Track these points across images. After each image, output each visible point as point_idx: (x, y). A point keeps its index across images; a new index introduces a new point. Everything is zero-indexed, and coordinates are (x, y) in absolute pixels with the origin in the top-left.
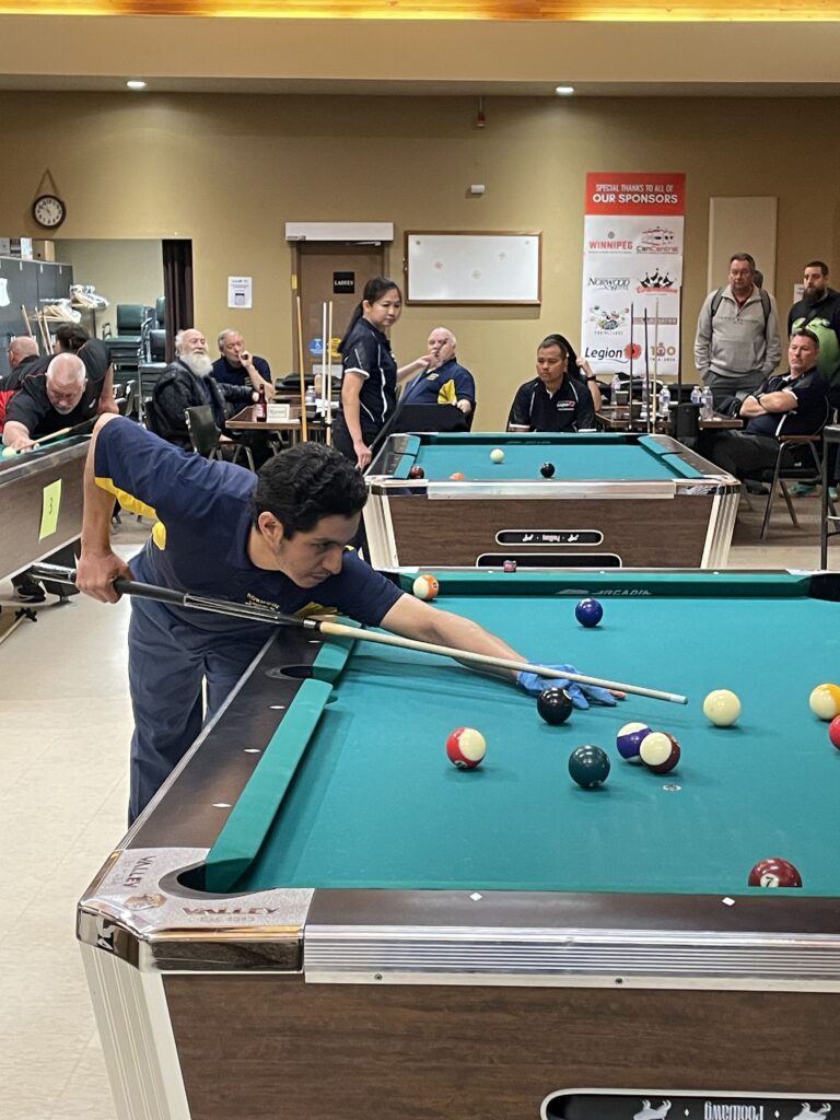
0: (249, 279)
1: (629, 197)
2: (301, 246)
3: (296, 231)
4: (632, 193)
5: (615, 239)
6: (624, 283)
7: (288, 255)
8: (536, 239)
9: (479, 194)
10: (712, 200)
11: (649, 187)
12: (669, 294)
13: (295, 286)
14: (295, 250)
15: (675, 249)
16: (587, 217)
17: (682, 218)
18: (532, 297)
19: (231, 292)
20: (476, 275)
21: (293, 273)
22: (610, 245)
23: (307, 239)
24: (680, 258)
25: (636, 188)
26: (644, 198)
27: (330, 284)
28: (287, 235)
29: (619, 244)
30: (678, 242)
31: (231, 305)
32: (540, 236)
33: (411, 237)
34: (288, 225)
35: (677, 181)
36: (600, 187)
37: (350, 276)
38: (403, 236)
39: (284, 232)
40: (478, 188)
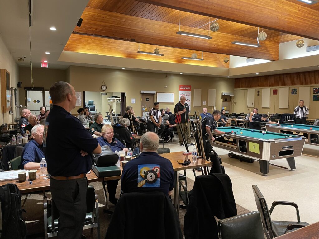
0: (135, 99)
1: (185, 88)
3: (142, 92)
5: (183, 94)
7: (140, 95)
8: (174, 94)
10: (194, 89)
11: (187, 87)
12: (189, 102)
13: (141, 100)
14: (142, 95)
16: (180, 91)
17: (190, 92)
18: (173, 102)
19: (132, 101)
20: (166, 99)
21: (141, 98)
23: (144, 93)
24: (190, 97)
27: (146, 100)
30: (190, 95)
31: (132, 103)
33: (158, 93)
34: (141, 91)
35: (190, 86)
36: (181, 87)
37: (148, 99)
38: (157, 93)
39: (141, 92)
40: (166, 86)
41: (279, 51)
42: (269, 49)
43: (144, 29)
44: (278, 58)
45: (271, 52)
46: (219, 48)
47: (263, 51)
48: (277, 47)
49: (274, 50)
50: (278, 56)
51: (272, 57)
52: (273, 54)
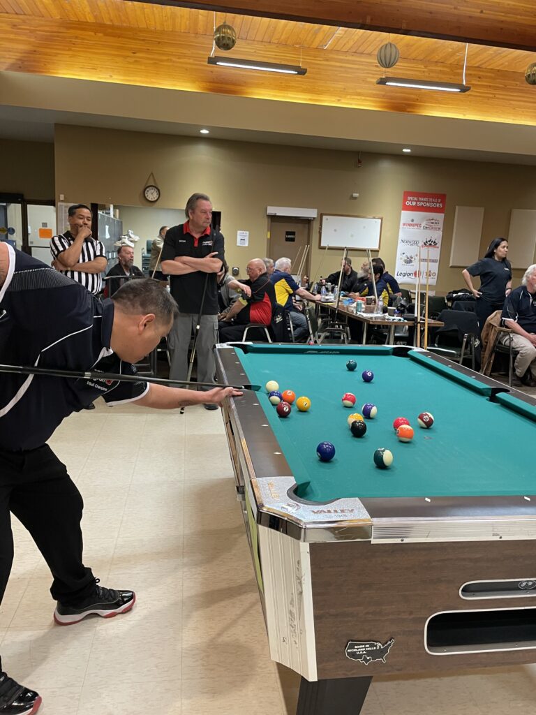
0: (248, 232)
1: (422, 203)
2: (274, 218)
3: (272, 210)
4: (423, 202)
5: (414, 223)
6: (416, 243)
7: (266, 222)
8: (380, 220)
9: (356, 198)
10: (457, 207)
11: (431, 199)
12: (436, 249)
13: (269, 237)
14: (270, 220)
15: (439, 229)
16: (402, 212)
17: (443, 215)
18: (376, 247)
19: (239, 238)
20: (352, 236)
21: (268, 230)
22: (412, 225)
23: (277, 215)
24: (441, 233)
25: (425, 199)
26: (428, 205)
27: (284, 237)
29: (415, 225)
30: (441, 225)
31: (238, 244)
32: (382, 219)
33: (324, 217)
34: (269, 208)
35: (442, 197)
36: (409, 198)
37: (293, 233)
38: (321, 216)
39: (267, 211)
40: (356, 195)
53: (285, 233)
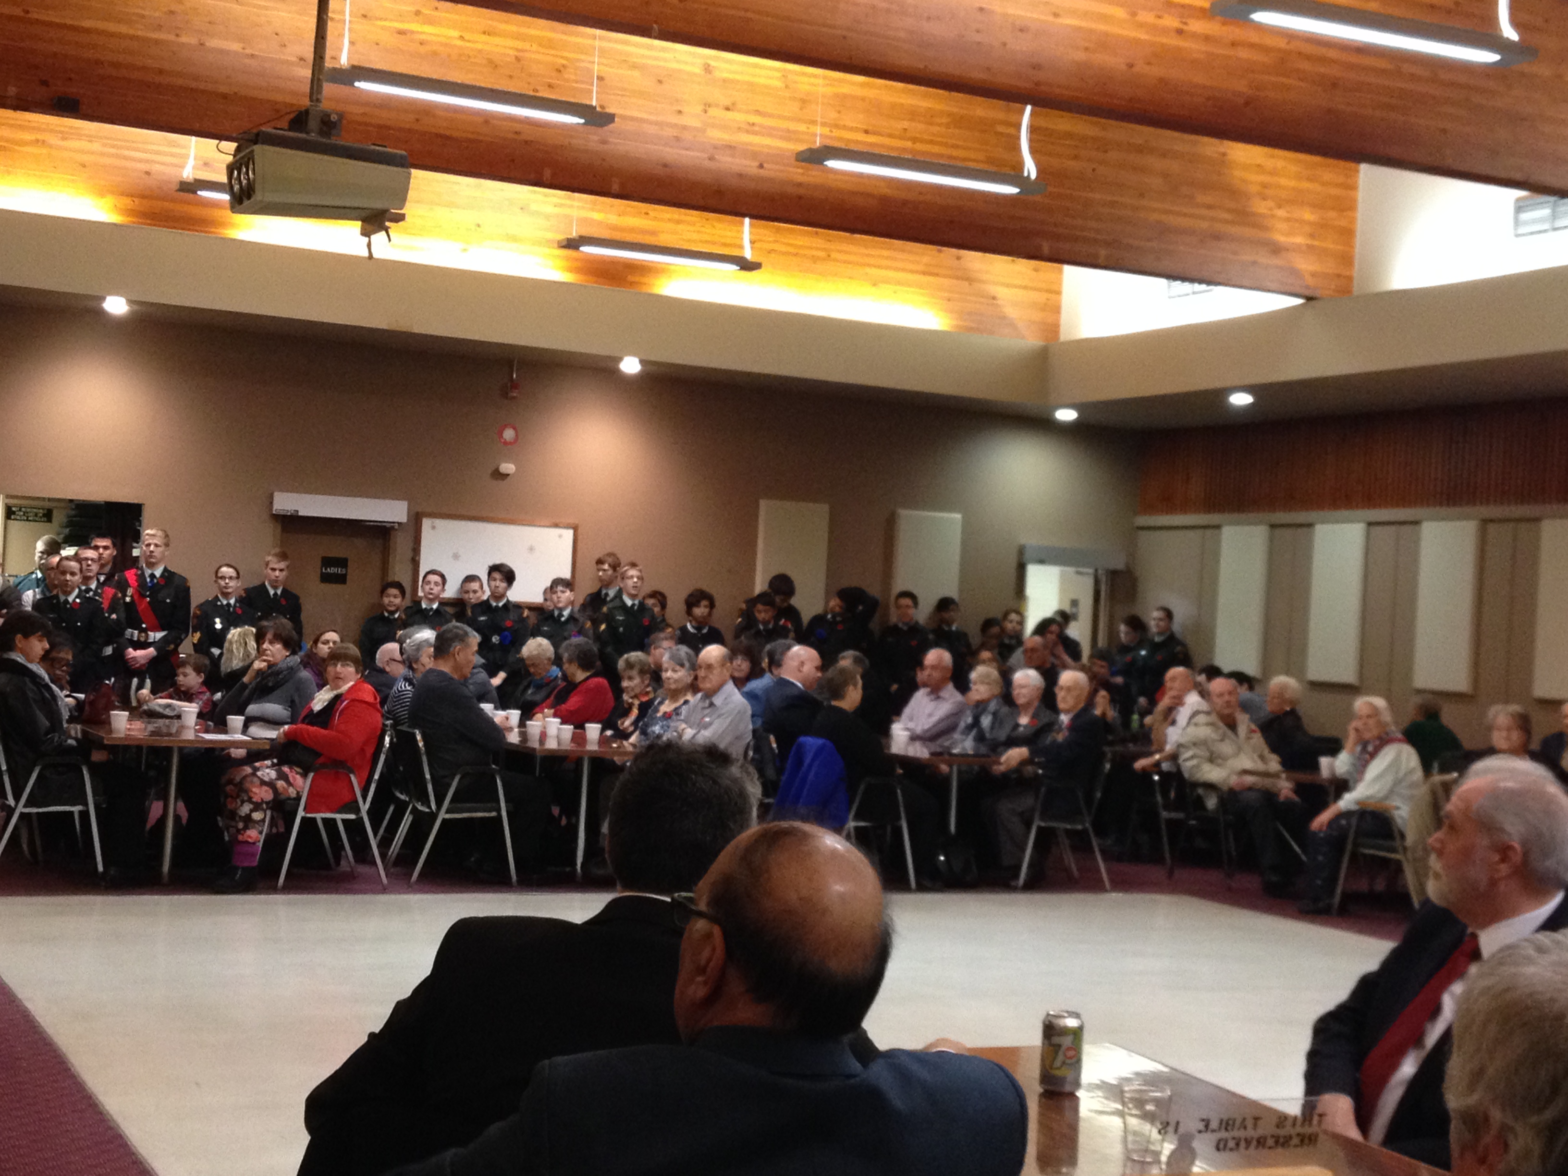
2: (290, 522)
3: (286, 502)
7: (266, 531)
8: (570, 533)
9: (507, 475)
10: (764, 506)
14: (279, 527)
23: (300, 514)
27: (316, 571)
28: (275, 507)
32: (575, 529)
33: (426, 523)
34: (278, 496)
37: (343, 562)
38: (417, 518)
39: (272, 503)
40: (508, 467)
41: (1353, 220)
42: (1261, 207)
43: (160, 27)
44: (1350, 279)
45: (1283, 226)
46: (800, 185)
47: (1203, 218)
48: (1334, 191)
49: (1308, 215)
50: (1347, 259)
51: (1295, 272)
52: (1297, 249)
53: (319, 563)
